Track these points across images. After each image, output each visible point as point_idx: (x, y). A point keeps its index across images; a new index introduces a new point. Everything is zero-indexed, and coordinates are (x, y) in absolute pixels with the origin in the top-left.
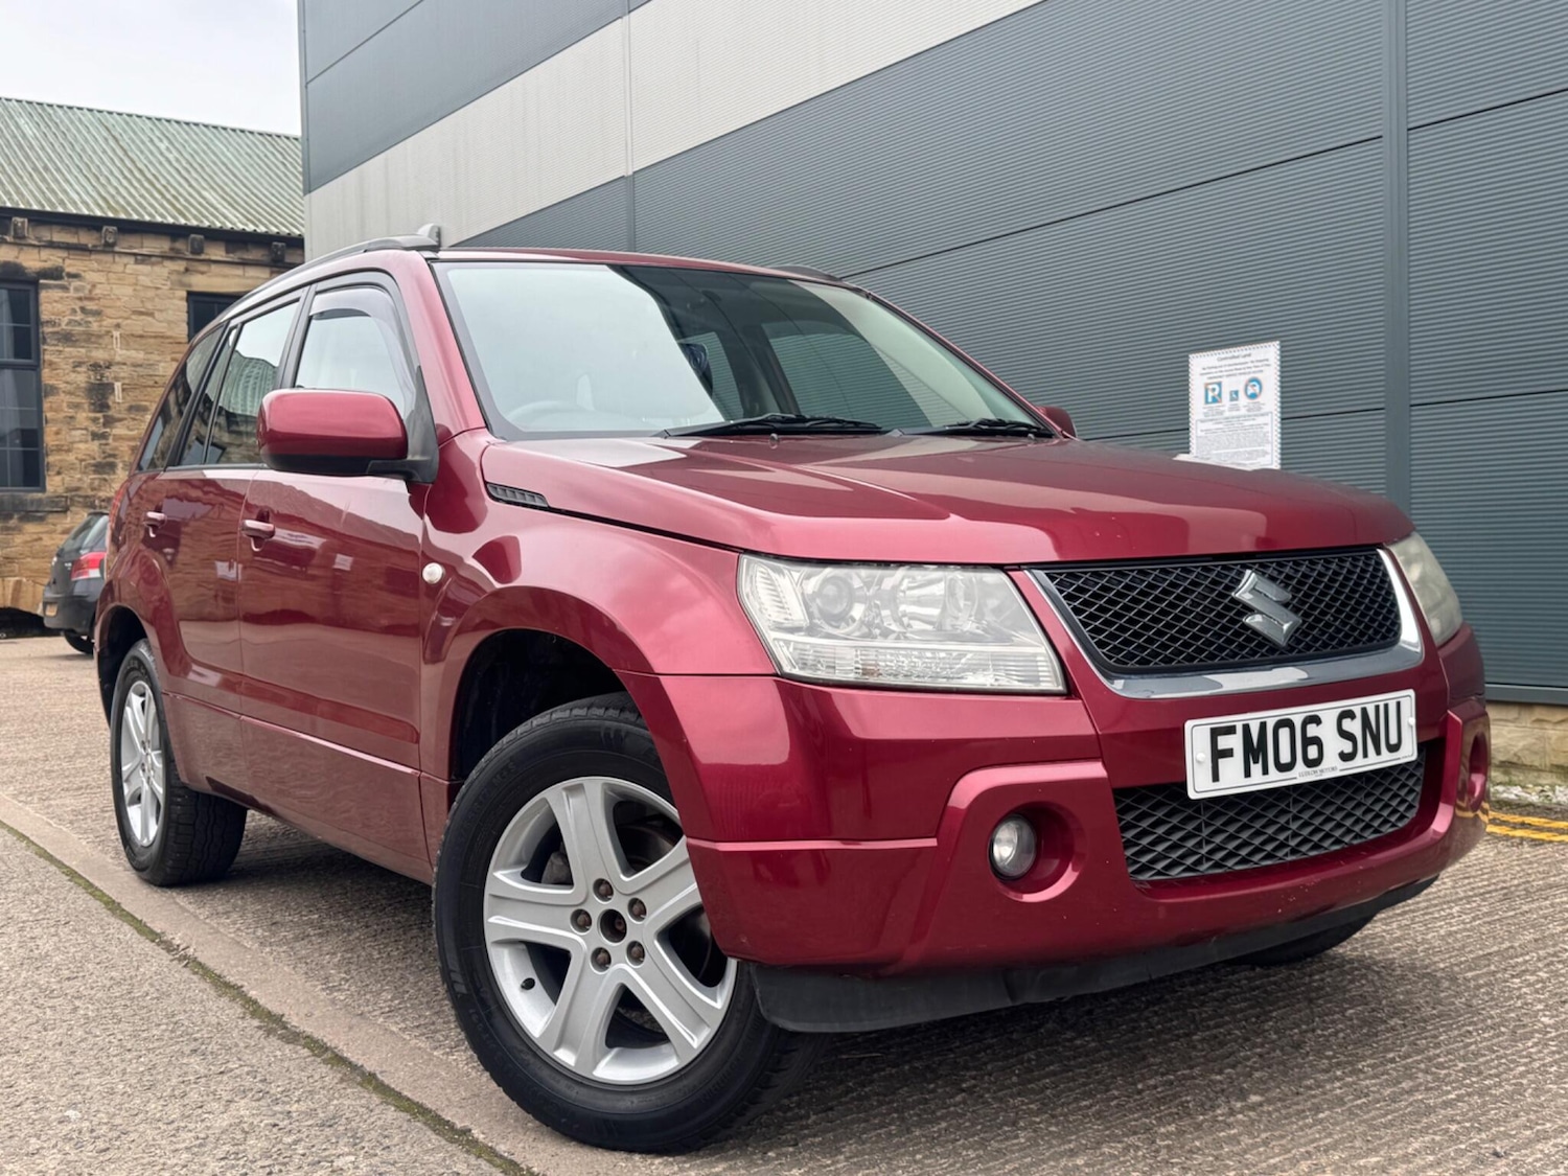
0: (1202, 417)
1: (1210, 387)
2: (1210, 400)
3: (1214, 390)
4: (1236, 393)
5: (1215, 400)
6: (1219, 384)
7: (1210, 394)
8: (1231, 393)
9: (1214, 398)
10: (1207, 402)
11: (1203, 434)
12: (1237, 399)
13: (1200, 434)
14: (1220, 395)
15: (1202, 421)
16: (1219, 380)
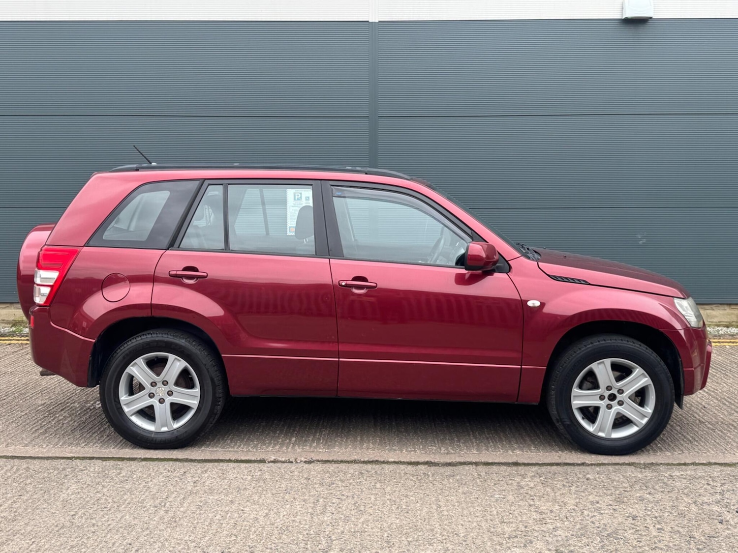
0: (293, 205)
1: (296, 194)
2: (296, 199)
3: (298, 195)
4: (308, 197)
5: (298, 199)
6: (301, 194)
7: (296, 197)
8: (306, 197)
9: (298, 198)
10: (295, 200)
11: (293, 211)
12: (309, 200)
13: (291, 211)
14: (301, 197)
15: (292, 206)
16: (300, 192)
